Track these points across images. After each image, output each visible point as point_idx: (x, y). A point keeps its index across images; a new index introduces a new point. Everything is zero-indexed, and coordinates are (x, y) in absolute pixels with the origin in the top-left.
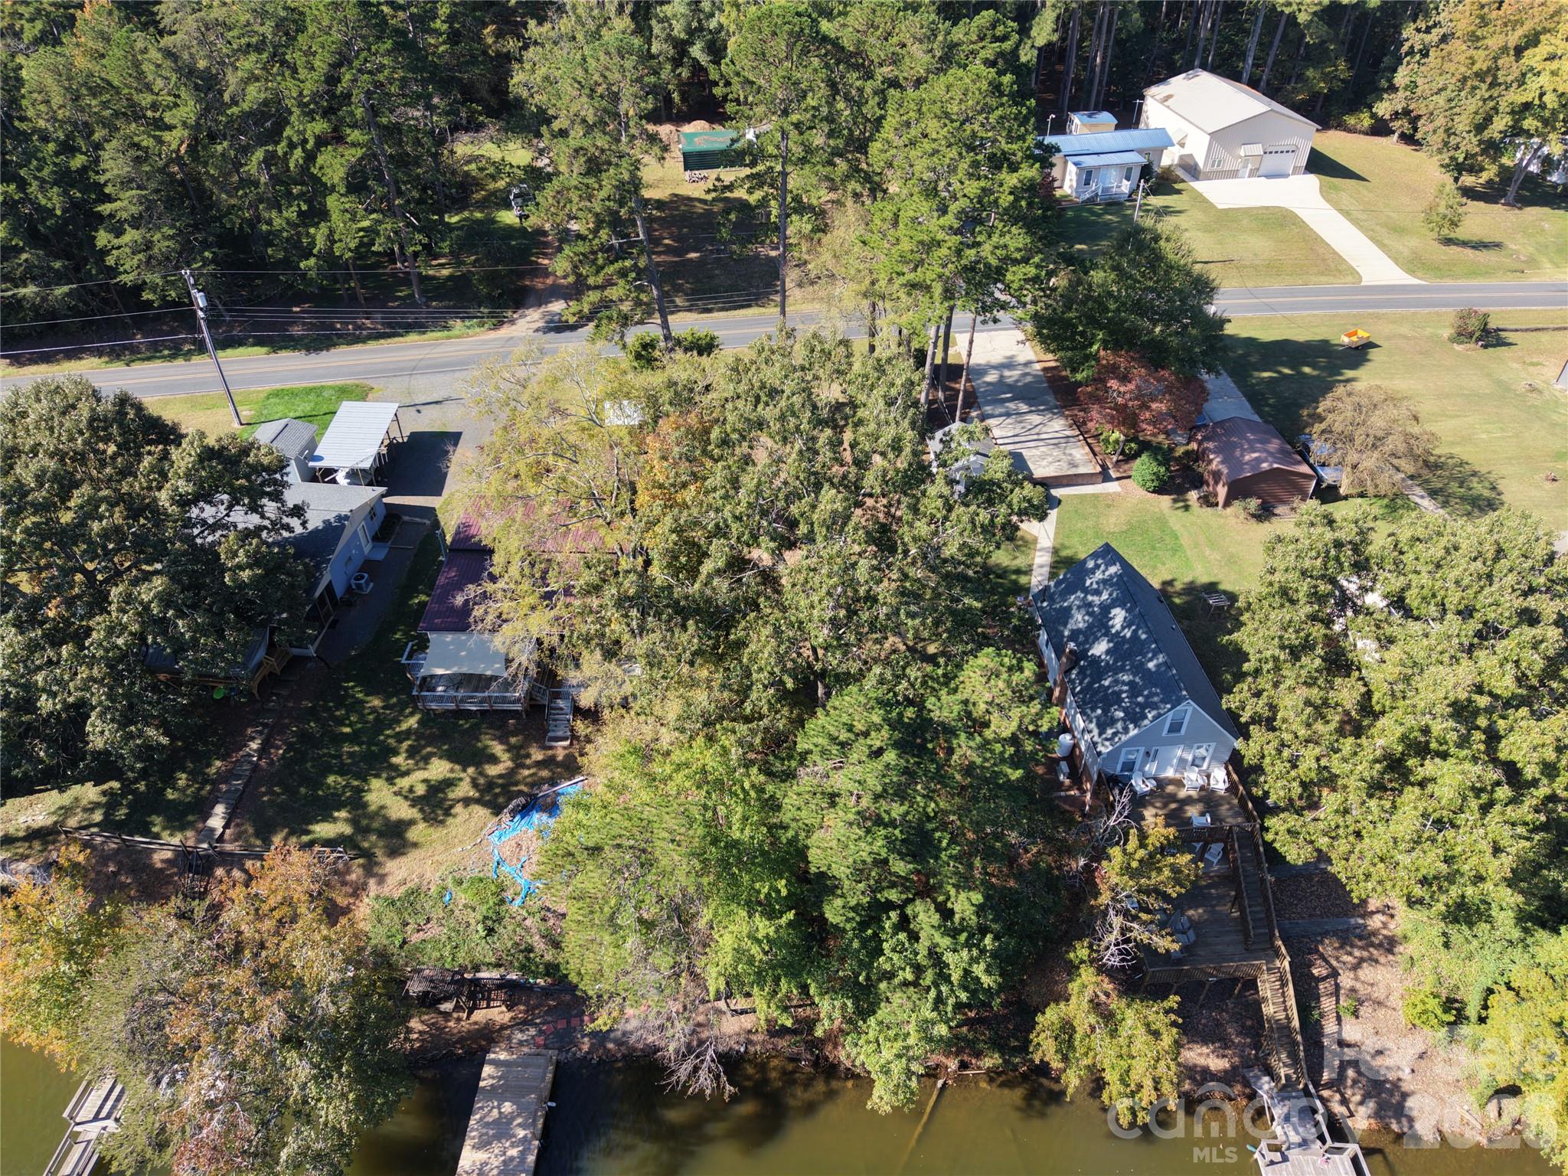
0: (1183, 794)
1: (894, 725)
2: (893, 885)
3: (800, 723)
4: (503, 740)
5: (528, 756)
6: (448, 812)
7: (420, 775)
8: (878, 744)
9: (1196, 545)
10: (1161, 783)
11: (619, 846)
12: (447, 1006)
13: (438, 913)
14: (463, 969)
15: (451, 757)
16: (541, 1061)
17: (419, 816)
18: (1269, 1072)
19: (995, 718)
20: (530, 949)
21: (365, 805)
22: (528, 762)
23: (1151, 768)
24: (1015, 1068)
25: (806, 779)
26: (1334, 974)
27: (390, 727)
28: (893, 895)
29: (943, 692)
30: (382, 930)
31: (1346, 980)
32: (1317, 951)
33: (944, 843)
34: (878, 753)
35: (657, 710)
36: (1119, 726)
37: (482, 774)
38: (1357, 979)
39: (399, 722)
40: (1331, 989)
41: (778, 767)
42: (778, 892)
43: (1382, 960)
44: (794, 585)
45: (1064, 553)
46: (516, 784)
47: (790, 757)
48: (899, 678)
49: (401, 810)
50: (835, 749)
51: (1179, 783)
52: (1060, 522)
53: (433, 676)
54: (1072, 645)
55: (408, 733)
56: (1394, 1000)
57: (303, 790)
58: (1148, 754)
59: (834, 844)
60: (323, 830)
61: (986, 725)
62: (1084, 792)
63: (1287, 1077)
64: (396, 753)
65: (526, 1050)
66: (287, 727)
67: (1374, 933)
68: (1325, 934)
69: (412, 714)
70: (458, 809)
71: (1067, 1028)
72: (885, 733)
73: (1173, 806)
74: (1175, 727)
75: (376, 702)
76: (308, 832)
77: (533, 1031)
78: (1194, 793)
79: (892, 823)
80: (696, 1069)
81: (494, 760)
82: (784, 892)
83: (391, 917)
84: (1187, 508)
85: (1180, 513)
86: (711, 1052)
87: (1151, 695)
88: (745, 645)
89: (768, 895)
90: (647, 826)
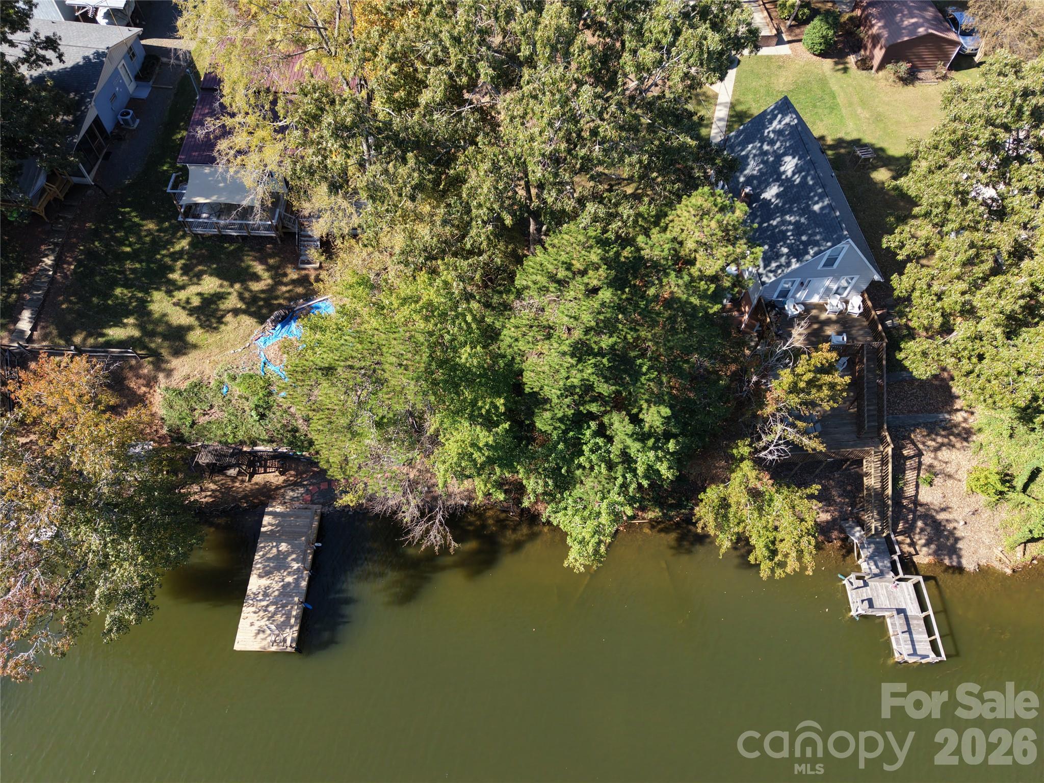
0: (824, 316)
1: (610, 263)
2: (594, 400)
3: (519, 260)
4: (262, 261)
5: (285, 275)
6: (220, 321)
7: (193, 289)
8: (595, 282)
9: (851, 104)
10: (808, 308)
11: (351, 367)
12: (232, 472)
13: (218, 402)
14: (242, 443)
15: (220, 274)
16: (309, 513)
17: (196, 323)
18: (862, 524)
19: (701, 256)
20: (295, 430)
21: (150, 313)
22: (285, 280)
23: (801, 295)
24: (671, 518)
25: (523, 314)
26: (920, 454)
27: (165, 248)
28: (594, 408)
29: (655, 231)
30: (175, 414)
31: (927, 459)
32: (909, 438)
33: (644, 369)
34: (593, 291)
35: (384, 240)
36: (783, 260)
37: (247, 289)
38: (936, 458)
39: (173, 244)
40: (915, 465)
41: (495, 300)
42: (496, 408)
43: (958, 445)
44: (512, 118)
45: (739, 108)
46: (277, 298)
47: (508, 292)
48: (611, 217)
49: (180, 318)
50: (552, 286)
51: (822, 308)
52: (738, 81)
53: (197, 205)
54: (748, 190)
55: (181, 252)
56: (962, 475)
57: (95, 300)
58: (802, 284)
59: (546, 368)
60: (115, 333)
61: (692, 262)
62: (742, 313)
63: (876, 528)
64: (172, 270)
65: (297, 504)
66: (75, 246)
67: (956, 426)
68: (917, 426)
69: (183, 237)
70: (229, 318)
71: (724, 504)
72: (602, 272)
73: (815, 326)
74: (830, 262)
75: (151, 226)
76: (103, 335)
77: (301, 490)
78: (833, 317)
79: (601, 353)
80: (427, 531)
81: (257, 278)
82: (502, 409)
83: (179, 403)
84: (845, 70)
85: (839, 74)
86: (439, 517)
87: (815, 234)
88: (464, 181)
89: (488, 411)
90: (378, 349)
